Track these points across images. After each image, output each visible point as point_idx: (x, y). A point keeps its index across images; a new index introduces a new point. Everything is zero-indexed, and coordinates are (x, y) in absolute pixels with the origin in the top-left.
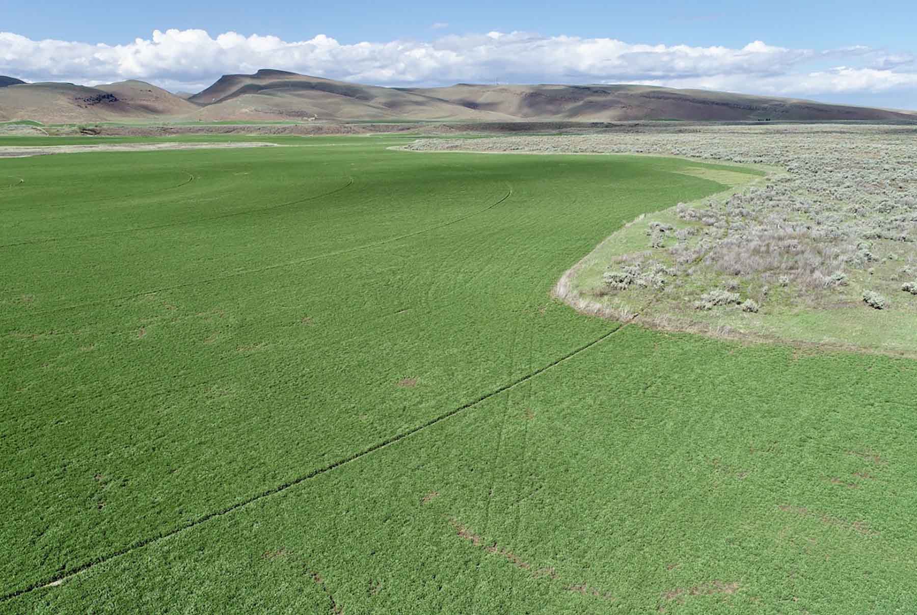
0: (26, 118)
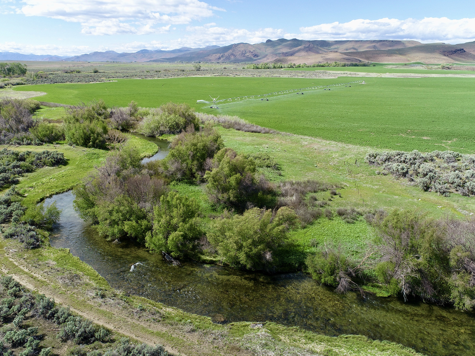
0: (418, 61)
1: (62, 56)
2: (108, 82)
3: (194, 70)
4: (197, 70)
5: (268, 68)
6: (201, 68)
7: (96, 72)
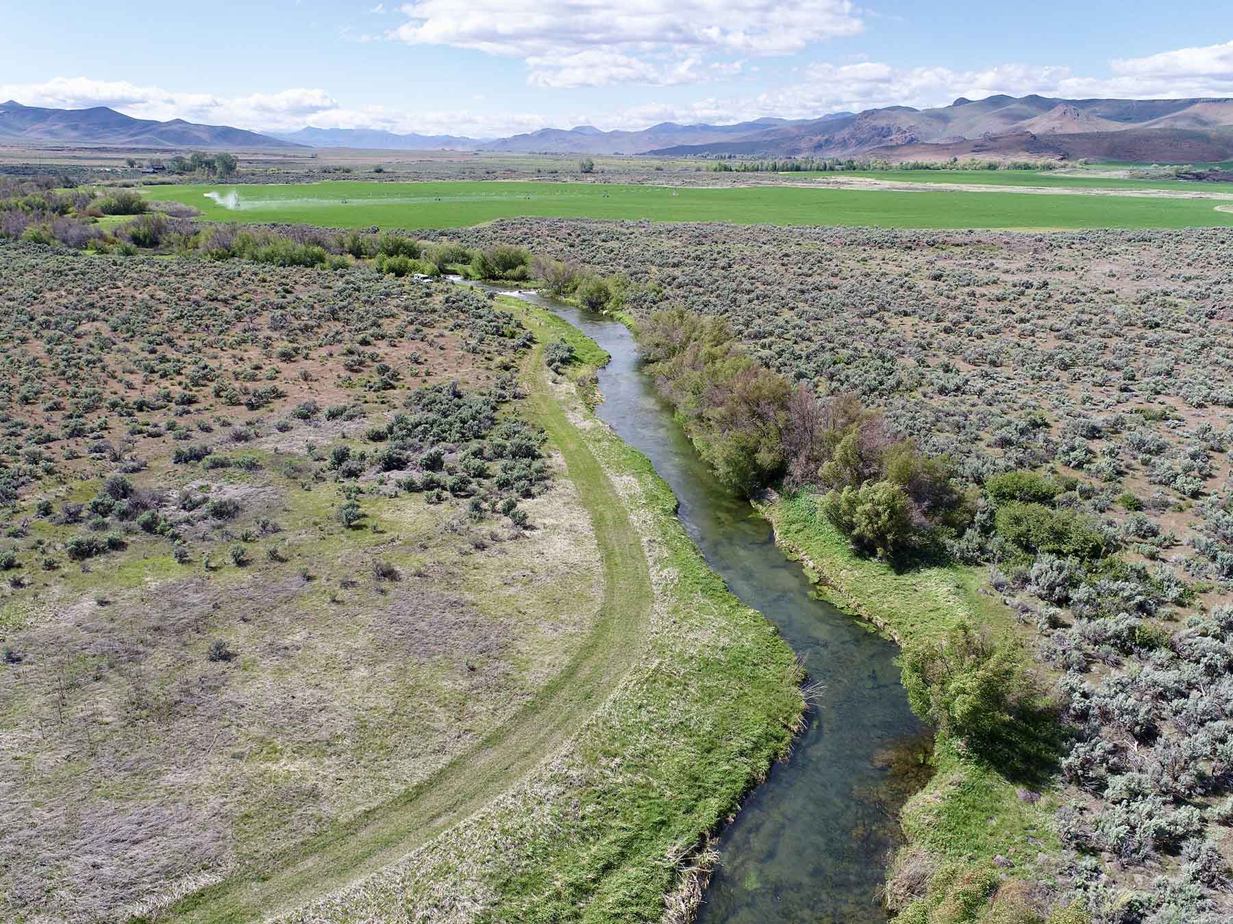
1: (477, 138)
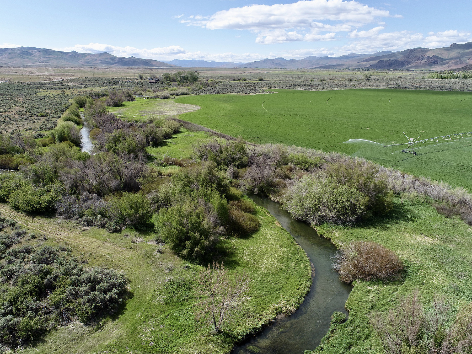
2: (268, 93)
3: (363, 79)
4: (367, 80)
5: (457, 78)
6: (372, 77)
7: (261, 80)
